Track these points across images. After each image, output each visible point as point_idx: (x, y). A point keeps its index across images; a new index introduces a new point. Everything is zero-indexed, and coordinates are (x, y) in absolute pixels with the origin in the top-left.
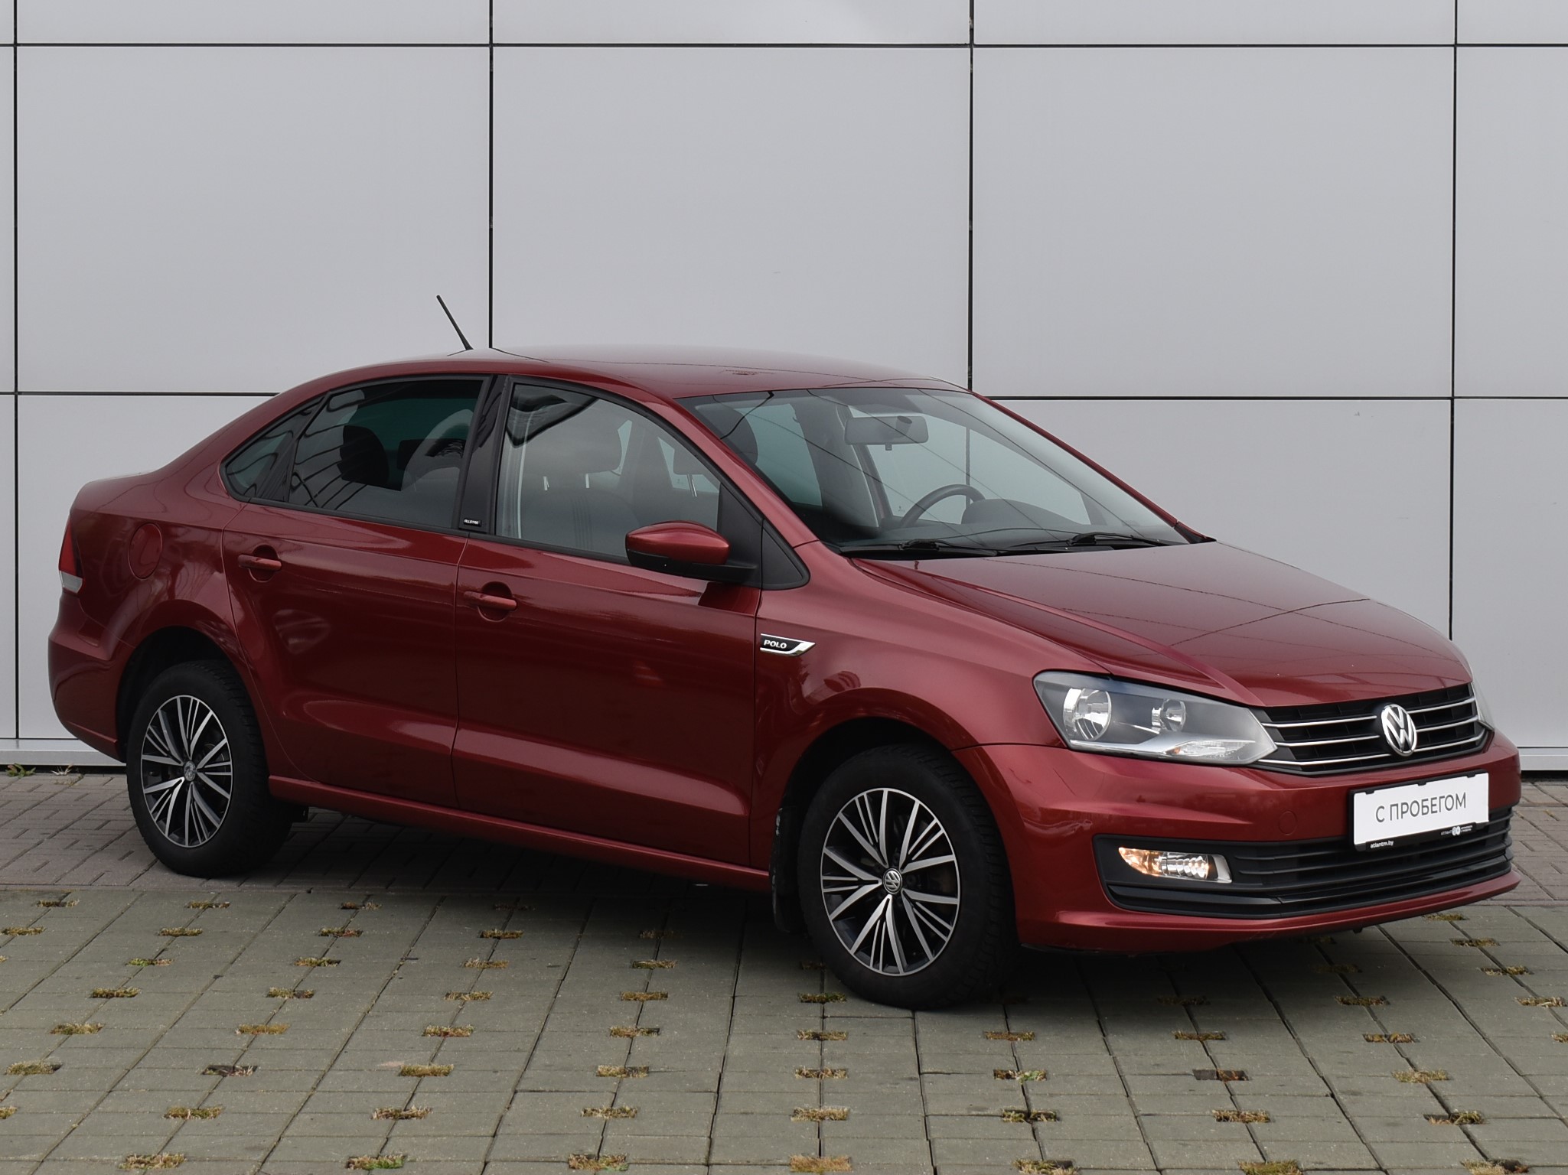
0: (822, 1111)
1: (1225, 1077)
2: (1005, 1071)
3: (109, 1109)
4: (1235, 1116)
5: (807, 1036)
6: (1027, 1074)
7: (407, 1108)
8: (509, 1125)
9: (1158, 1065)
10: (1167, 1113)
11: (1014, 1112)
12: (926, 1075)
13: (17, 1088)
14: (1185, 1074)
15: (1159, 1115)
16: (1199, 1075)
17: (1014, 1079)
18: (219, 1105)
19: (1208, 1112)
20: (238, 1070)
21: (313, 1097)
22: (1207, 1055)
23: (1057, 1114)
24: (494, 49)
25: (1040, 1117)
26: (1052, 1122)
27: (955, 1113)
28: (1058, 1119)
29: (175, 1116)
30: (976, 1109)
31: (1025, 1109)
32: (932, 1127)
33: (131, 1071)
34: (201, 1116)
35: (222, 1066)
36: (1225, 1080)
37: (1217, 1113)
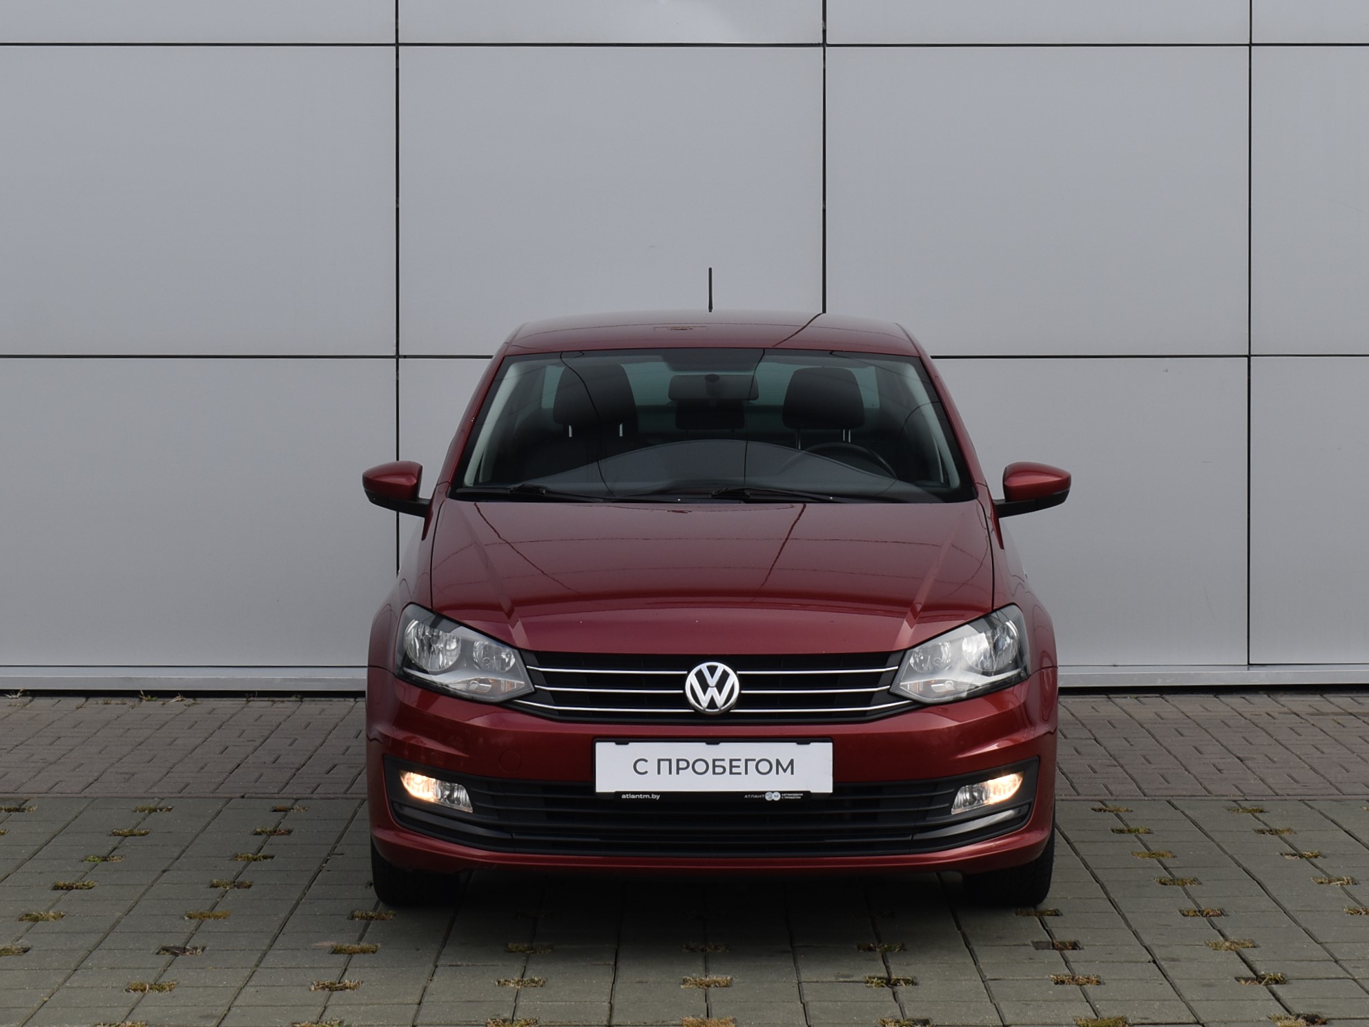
0: (707, 978)
1: (1062, 947)
3: (75, 984)
4: (1070, 979)
7: (341, 981)
8: (432, 993)
10: (1010, 977)
11: (877, 978)
12: (798, 947)
14: (1026, 944)
15: (1003, 979)
16: (1038, 945)
17: (874, 949)
18: (175, 980)
19: (1047, 976)
20: (188, 949)
21: (256, 973)
22: (1044, 929)
23: (914, 981)
24: (400, 47)
25: (899, 983)
26: (910, 987)
27: (825, 980)
28: (916, 984)
29: (135, 990)
30: (843, 976)
31: (886, 975)
32: (805, 992)
33: (93, 952)
34: (158, 990)
35: (174, 947)
36: (1060, 950)
37: (1055, 977)
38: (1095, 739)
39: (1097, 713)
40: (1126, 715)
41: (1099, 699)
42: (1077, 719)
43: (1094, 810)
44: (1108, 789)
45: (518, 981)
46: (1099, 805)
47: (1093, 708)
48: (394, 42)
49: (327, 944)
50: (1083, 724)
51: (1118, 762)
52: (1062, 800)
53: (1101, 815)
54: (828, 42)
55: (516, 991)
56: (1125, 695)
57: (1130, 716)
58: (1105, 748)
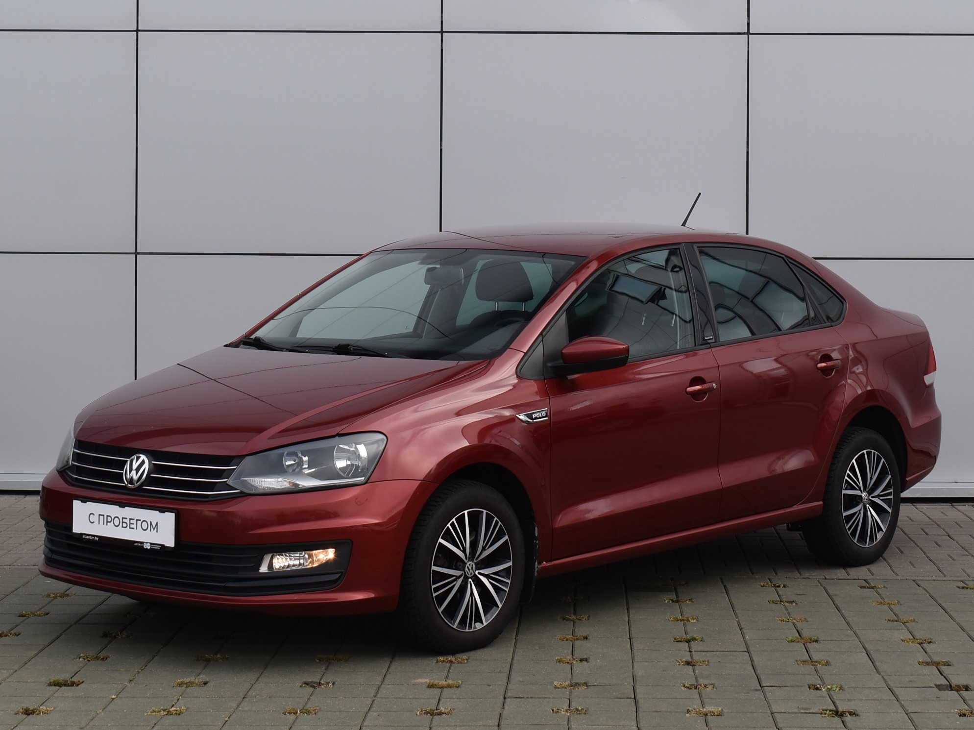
0: (705, 710)
1: (958, 689)
2: (815, 686)
3: (246, 709)
4: (970, 714)
5: (683, 663)
6: (829, 687)
7: (438, 708)
8: (507, 719)
9: (911, 681)
10: (927, 711)
11: (828, 711)
12: (765, 688)
13: (184, 696)
14: (930, 687)
15: (921, 712)
16: (940, 687)
17: (821, 690)
18: (318, 706)
19: (952, 711)
20: (323, 684)
21: (375, 701)
22: (942, 675)
23: (856, 712)
24: (444, 34)
25: (845, 714)
26: (854, 717)
27: (790, 711)
28: (857, 715)
29: (290, 713)
30: (803, 709)
31: (835, 709)
32: (778, 720)
33: (254, 685)
34: (306, 713)
35: (312, 682)
36: (957, 691)
37: (959, 711)
38: (948, 536)
39: (946, 516)
40: (967, 518)
41: (946, 507)
42: (933, 521)
43: (959, 588)
44: (965, 572)
45: (567, 710)
46: (961, 584)
47: (942, 513)
48: (440, 30)
49: (423, 681)
50: (938, 525)
51: (968, 552)
52: (934, 580)
53: (964, 591)
54: (751, 32)
55: (567, 717)
56: (964, 504)
57: (971, 519)
58: (957, 542)
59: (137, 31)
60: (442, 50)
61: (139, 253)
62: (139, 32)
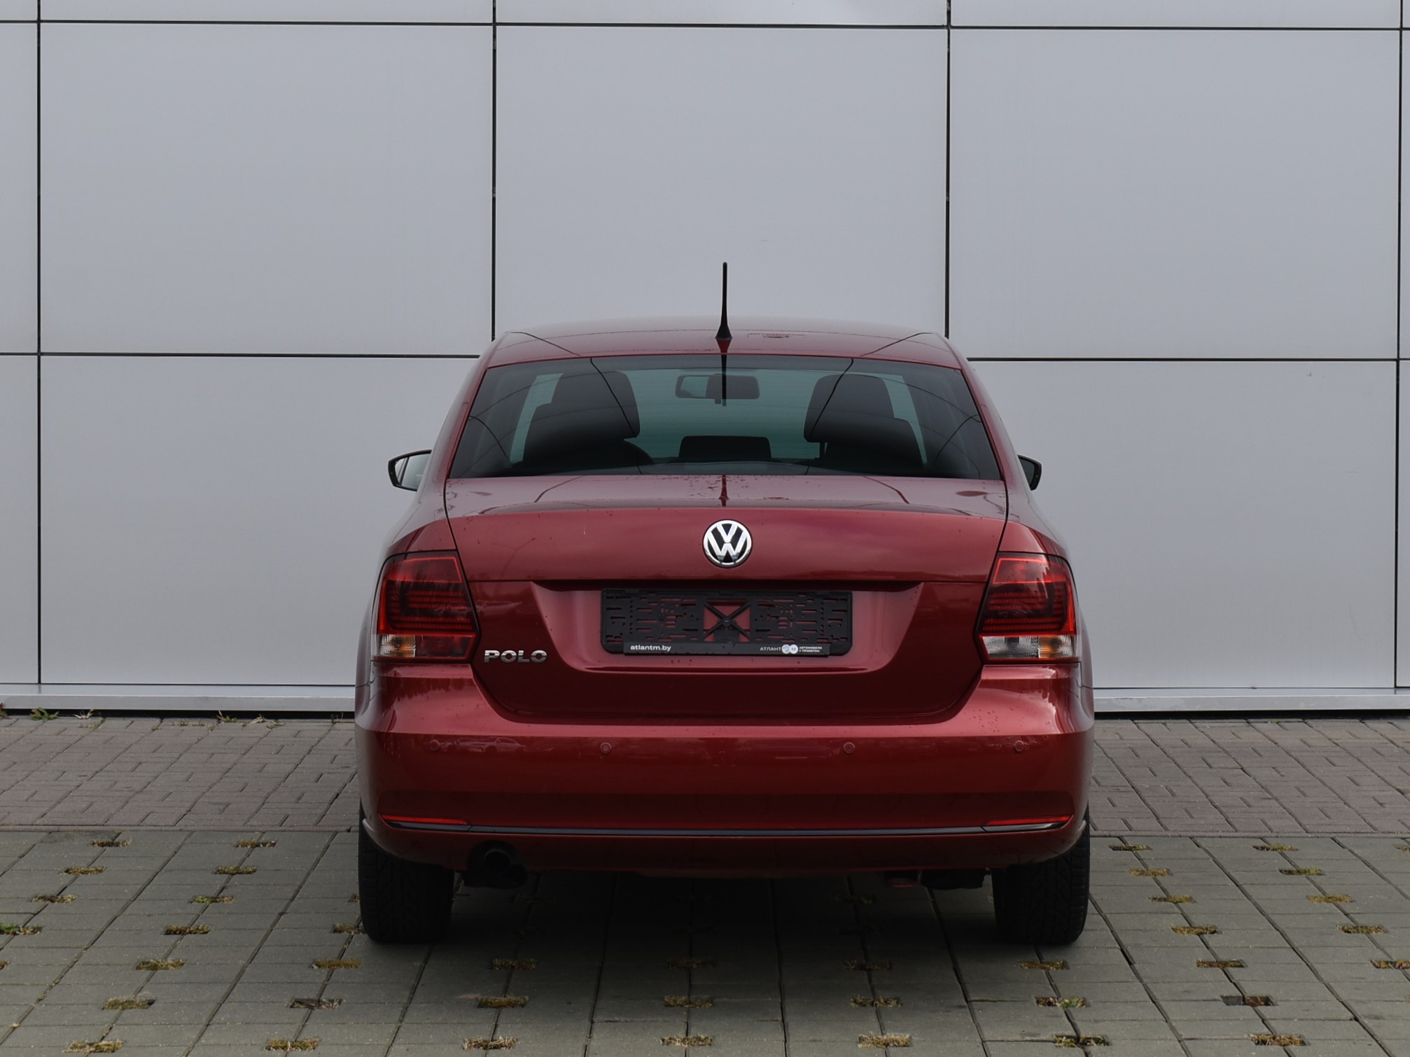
0: (885, 1037)
1: (1254, 1002)
2: (1046, 999)
3: (211, 1042)
4: (1272, 1040)
5: (853, 967)
6: (1067, 1001)
7: (494, 1038)
8: (596, 1054)
9: (1187, 992)
10: (1208, 1037)
11: (1064, 1038)
12: (974, 1003)
13: (118, 1022)
14: (1215, 1000)
15: (1201, 1039)
16: (1228, 1000)
17: (1055, 1005)
18: (317, 1037)
19: (1246, 1036)
20: (324, 1003)
21: (401, 1029)
22: (1231, 981)
23: (1106, 1039)
24: (497, 27)
25: (1090, 1042)
26: (1102, 1047)
27: (1010, 1039)
28: (1108, 1044)
29: (276, 1048)
30: (1029, 1035)
31: (1074, 1034)
32: (992, 1052)
33: (223, 1005)
34: (301, 1048)
35: (309, 1000)
36: (1253, 1005)
37: (1256, 1037)
38: (1242, 769)
39: (1238, 740)
40: (1270, 742)
41: (1239, 724)
42: (1219, 747)
43: (1257, 848)
44: (1266, 824)
45: (684, 1039)
46: (1260, 843)
47: (1233, 734)
48: (491, 21)
49: (471, 996)
50: (1226, 752)
51: (1270, 794)
52: (1221, 837)
53: (1265, 854)
54: (953, 24)
55: (684, 1050)
56: (1265, 720)
57: (1276, 744)
58: (1255, 779)
59: (39, 21)
60: (494, 51)
61: (43, 354)
62: (42, 24)
